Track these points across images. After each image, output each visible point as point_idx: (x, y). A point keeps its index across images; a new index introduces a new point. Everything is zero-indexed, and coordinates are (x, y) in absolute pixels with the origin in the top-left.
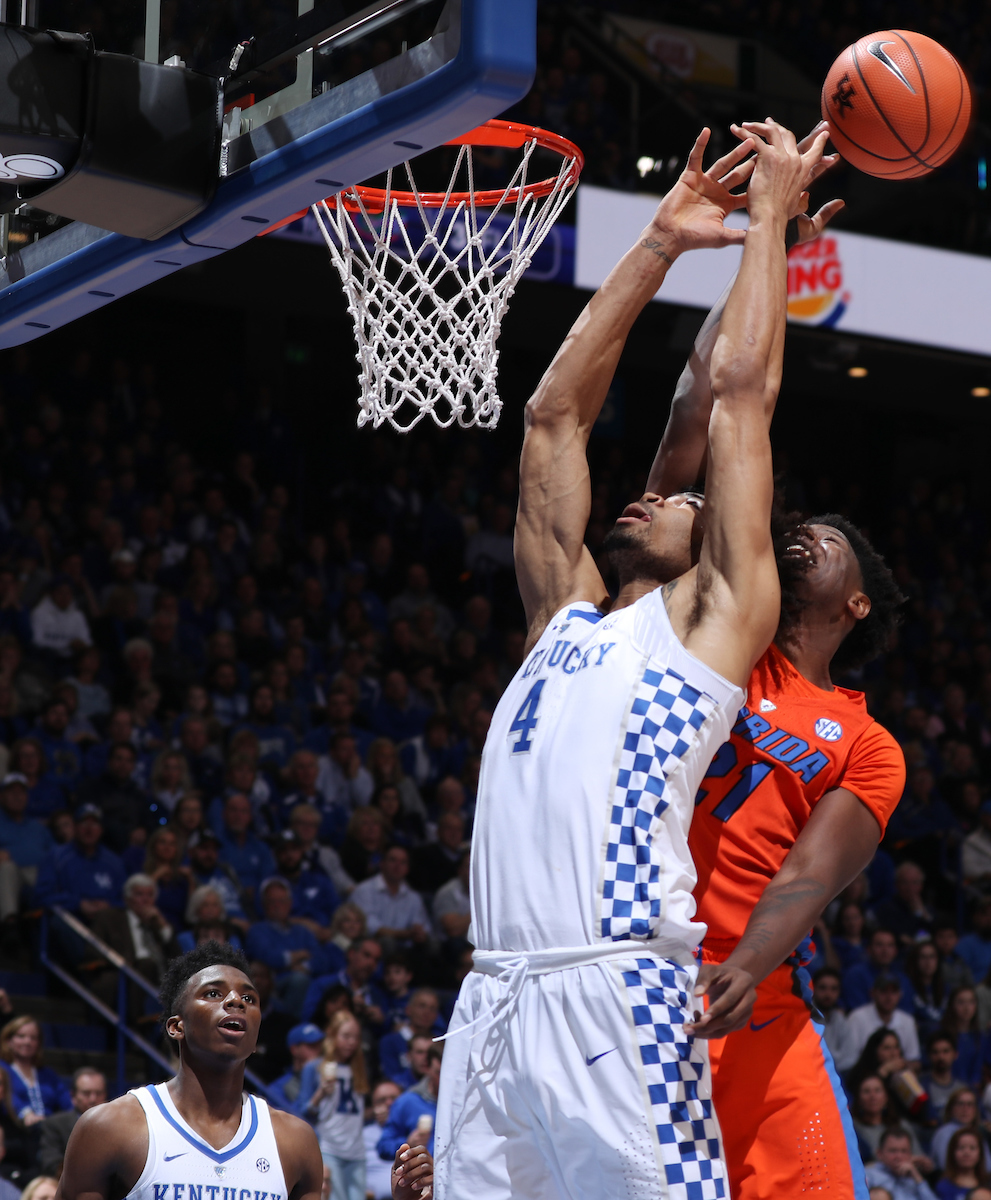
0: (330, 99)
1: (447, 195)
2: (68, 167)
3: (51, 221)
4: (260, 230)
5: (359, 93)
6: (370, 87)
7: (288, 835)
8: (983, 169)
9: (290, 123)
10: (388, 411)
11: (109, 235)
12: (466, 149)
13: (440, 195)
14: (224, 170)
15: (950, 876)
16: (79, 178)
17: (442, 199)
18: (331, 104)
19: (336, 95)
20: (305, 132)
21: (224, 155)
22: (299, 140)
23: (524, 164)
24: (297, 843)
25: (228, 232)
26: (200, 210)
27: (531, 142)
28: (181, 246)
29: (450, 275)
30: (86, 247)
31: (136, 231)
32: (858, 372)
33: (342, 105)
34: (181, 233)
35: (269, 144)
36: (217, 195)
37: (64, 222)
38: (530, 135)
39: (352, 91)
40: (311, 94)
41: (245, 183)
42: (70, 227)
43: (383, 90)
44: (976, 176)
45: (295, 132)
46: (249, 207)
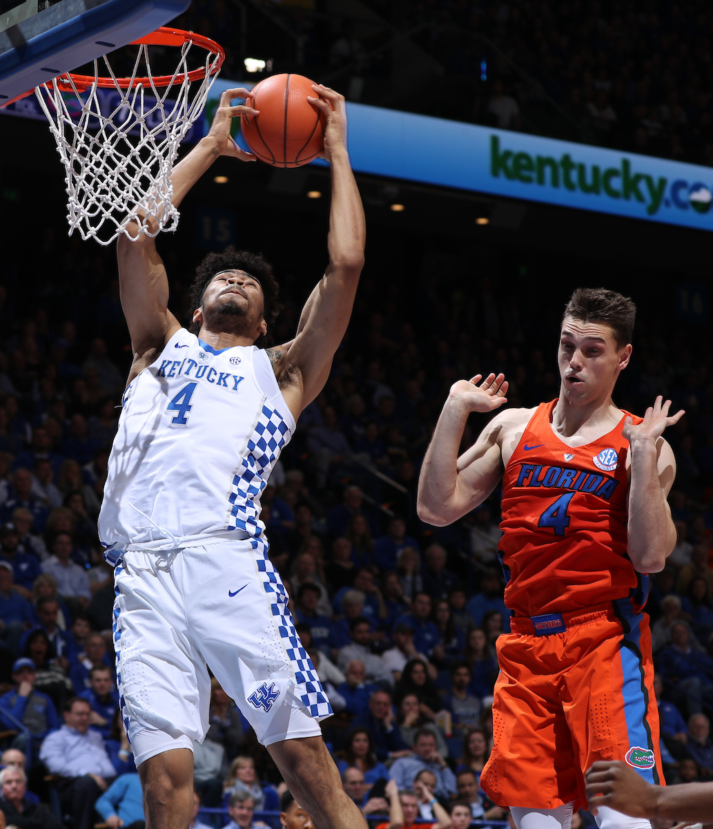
0: (51, 12)
1: (133, 79)
4: (3, 103)
5: (71, 8)
6: (79, 4)
7: (10, 526)
8: (484, 66)
9: (23, 30)
12: (143, 47)
13: (127, 79)
15: (464, 555)
17: (128, 82)
18: (52, 16)
19: (55, 10)
20: (33, 36)
22: (30, 41)
23: (183, 59)
24: (15, 532)
27: (189, 42)
32: (398, 208)
33: (59, 16)
35: (9, 44)
38: (188, 38)
39: (66, 7)
40: (37, 10)
43: (88, 6)
44: (479, 72)
45: (26, 35)
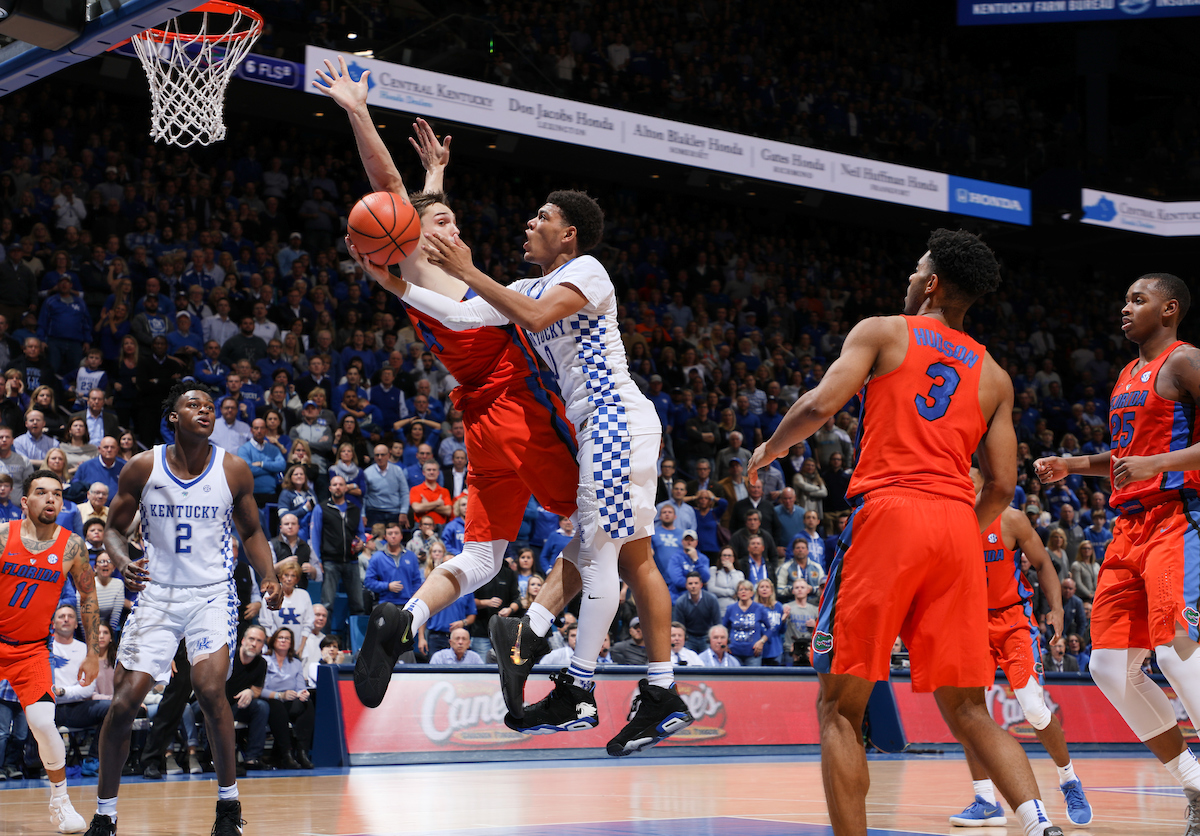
2: (10, 11)
3: (8, 40)
4: (108, 48)
10: (174, 139)
11: (35, 47)
12: (206, 14)
14: (88, 18)
16: (15, 18)
20: (126, 1)
21: (88, 11)
22: (123, 5)
23: (234, 25)
25: (91, 48)
26: (77, 37)
27: (239, 13)
28: (69, 54)
29: (200, 80)
30: (24, 52)
31: (48, 45)
34: (68, 48)
35: (110, 6)
36: (86, 30)
37: (14, 40)
38: (237, 9)
41: (98, 26)
42: (16, 43)
46: (100, 37)
